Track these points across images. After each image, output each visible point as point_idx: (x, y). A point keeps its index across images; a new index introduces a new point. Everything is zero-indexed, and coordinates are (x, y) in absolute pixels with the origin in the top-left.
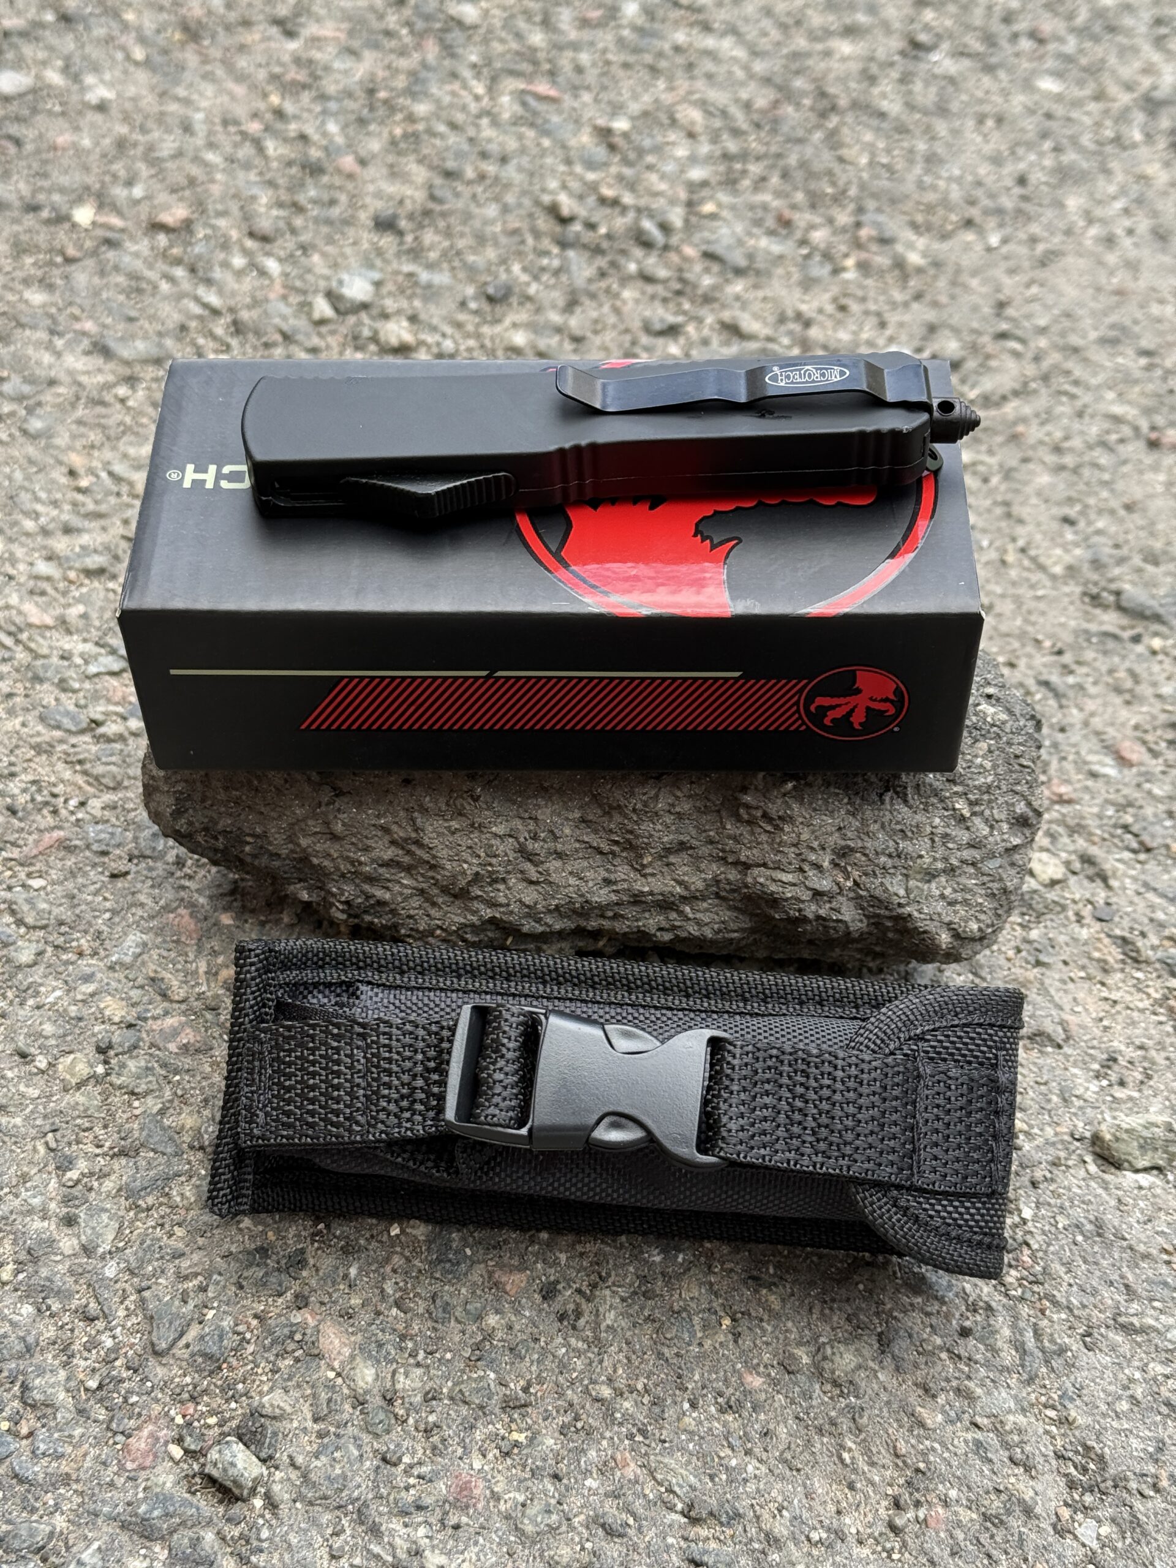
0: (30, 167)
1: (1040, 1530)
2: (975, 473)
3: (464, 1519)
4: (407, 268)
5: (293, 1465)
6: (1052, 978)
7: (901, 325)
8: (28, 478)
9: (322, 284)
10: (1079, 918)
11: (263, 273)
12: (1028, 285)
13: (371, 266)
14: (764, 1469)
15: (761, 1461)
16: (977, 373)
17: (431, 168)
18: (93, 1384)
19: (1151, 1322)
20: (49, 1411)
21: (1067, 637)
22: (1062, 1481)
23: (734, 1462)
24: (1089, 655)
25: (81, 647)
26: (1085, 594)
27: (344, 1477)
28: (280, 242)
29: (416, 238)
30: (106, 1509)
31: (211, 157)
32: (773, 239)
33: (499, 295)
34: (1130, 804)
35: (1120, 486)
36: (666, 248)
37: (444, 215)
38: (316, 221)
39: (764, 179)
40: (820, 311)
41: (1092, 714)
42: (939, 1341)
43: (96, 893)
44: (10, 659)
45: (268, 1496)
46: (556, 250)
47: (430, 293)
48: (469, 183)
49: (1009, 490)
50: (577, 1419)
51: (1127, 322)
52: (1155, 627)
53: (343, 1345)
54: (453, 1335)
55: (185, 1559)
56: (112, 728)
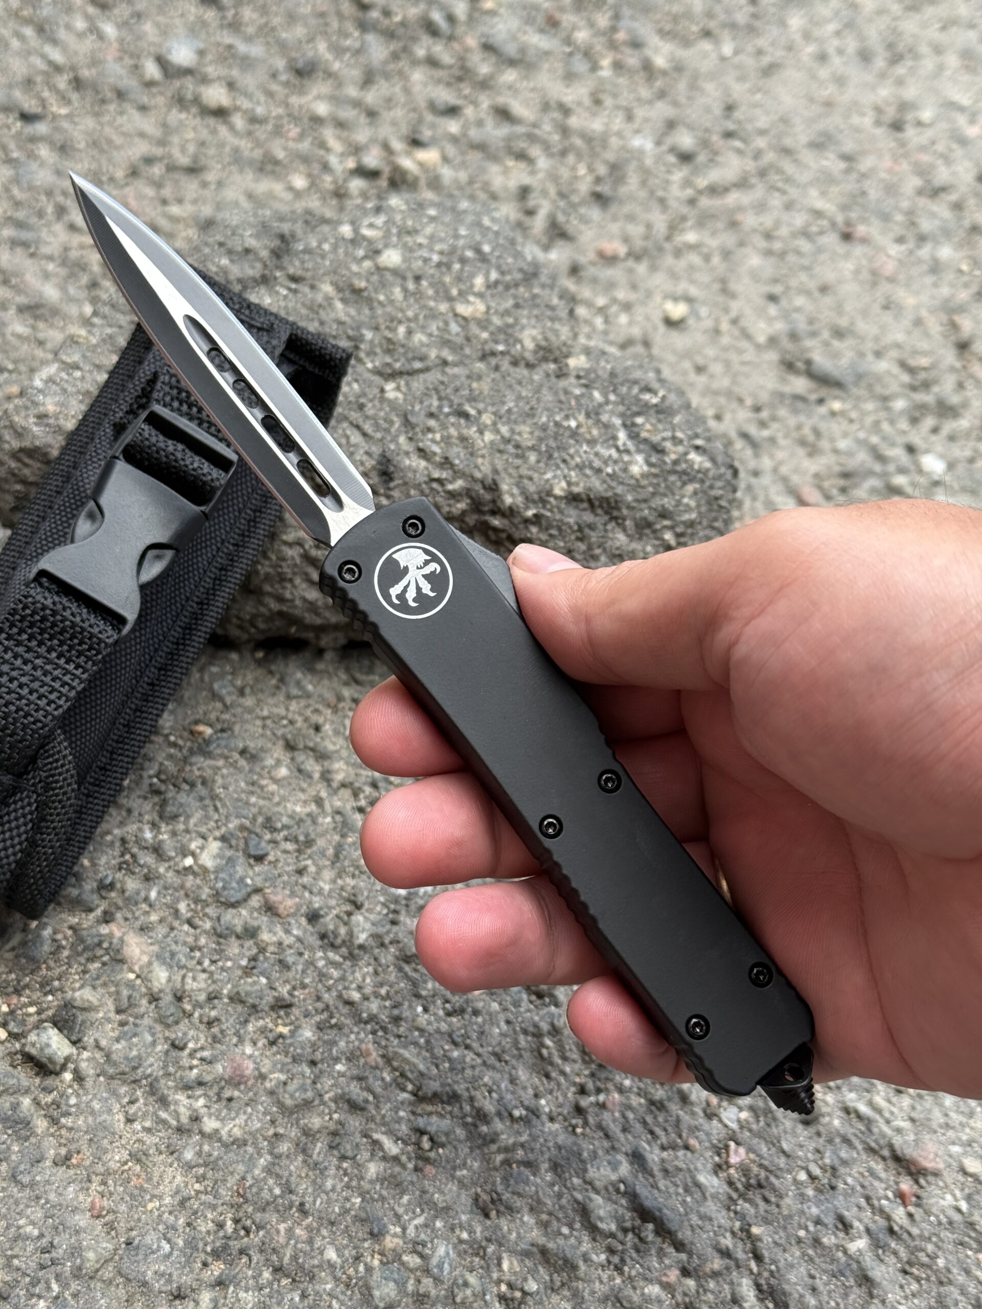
1: (693, 1114)
2: (700, 254)
3: (236, 1093)
4: (228, 40)
5: (98, 1046)
7: (646, 120)
9: (152, 49)
11: (101, 37)
12: (753, 92)
13: (196, 36)
14: (479, 1061)
15: (478, 1055)
16: (706, 165)
21: (764, 397)
23: (455, 1054)
26: (781, 361)
27: (139, 1057)
28: (118, 9)
29: (236, 14)
32: (544, 37)
33: (306, 69)
35: (817, 270)
36: (451, 38)
41: (781, 463)
45: (76, 1072)
46: (356, 34)
47: (246, 63)
49: (726, 269)
50: (331, 1017)
51: (832, 130)
52: (837, 392)
53: (143, 952)
54: (233, 948)
55: (7, 1119)
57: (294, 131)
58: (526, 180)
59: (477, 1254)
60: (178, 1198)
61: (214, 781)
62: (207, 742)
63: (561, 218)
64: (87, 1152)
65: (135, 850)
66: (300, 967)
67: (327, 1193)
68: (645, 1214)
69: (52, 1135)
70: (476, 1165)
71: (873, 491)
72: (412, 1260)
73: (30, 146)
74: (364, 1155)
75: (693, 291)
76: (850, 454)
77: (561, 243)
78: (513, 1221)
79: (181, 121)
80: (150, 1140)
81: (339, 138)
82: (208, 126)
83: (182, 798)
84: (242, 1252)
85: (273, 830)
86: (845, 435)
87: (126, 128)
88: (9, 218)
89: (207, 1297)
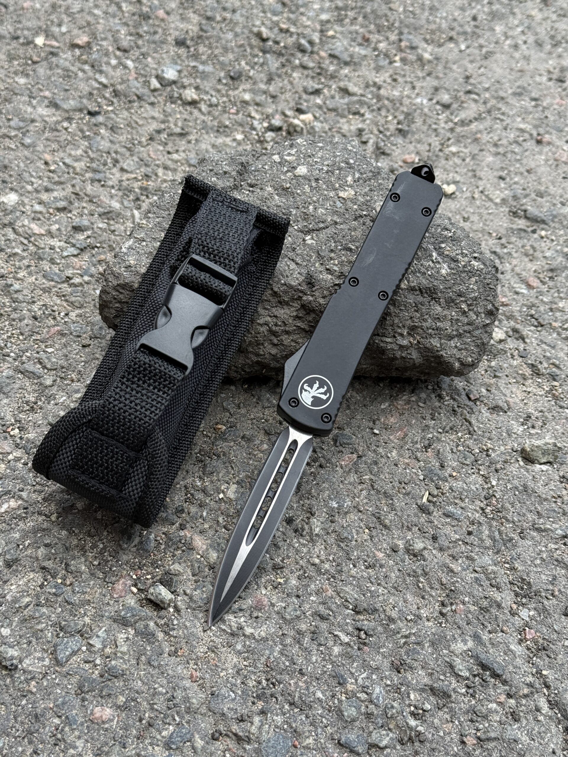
0: (12, 18)
1: (504, 614)
2: (460, 157)
3: (260, 614)
4: (193, 64)
5: (185, 593)
6: (502, 383)
7: (422, 87)
8: (26, 166)
9: (154, 72)
10: (513, 357)
11: (126, 67)
12: (479, 68)
13: (176, 63)
14: (386, 591)
15: (385, 588)
16: (458, 109)
17: (200, 15)
18: (96, 563)
19: (549, 527)
20: (78, 574)
21: (503, 231)
22: (513, 594)
23: (373, 589)
24: (513, 239)
25: (59, 244)
26: (510, 211)
27: (207, 598)
28: (132, 52)
29: (195, 49)
30: (107, 614)
31: (96, 12)
32: (361, 47)
33: (236, 76)
34: (533, 305)
35: (524, 161)
36: (312, 52)
37: (208, 38)
38: (148, 41)
39: (355, 19)
40: (385, 82)
41: (515, 266)
42: (458, 537)
43: (77, 354)
44: (27, 250)
45: (175, 607)
46: (261, 54)
47: (204, 76)
48: (218, 22)
49: (474, 164)
50: (305, 573)
51: (526, 85)
52: (543, 226)
53: (203, 544)
55: (142, 633)
56: (77, 280)
57: (233, 111)
58: (360, 126)
59: (396, 692)
60: (236, 669)
61: (230, 453)
62: (224, 433)
63: (382, 144)
64: (185, 648)
65: (192, 492)
66: (285, 548)
67: (313, 664)
68: (484, 667)
69: (166, 641)
70: (390, 645)
72: (363, 696)
73: (95, 128)
74: (331, 643)
75: (458, 178)
76: (553, 258)
77: (383, 157)
78: (413, 674)
79: (173, 109)
80: (218, 640)
81: (257, 111)
82: (186, 110)
83: (214, 463)
84: (272, 696)
86: (549, 249)
87: (143, 115)
88: (88, 167)
89: (257, 719)
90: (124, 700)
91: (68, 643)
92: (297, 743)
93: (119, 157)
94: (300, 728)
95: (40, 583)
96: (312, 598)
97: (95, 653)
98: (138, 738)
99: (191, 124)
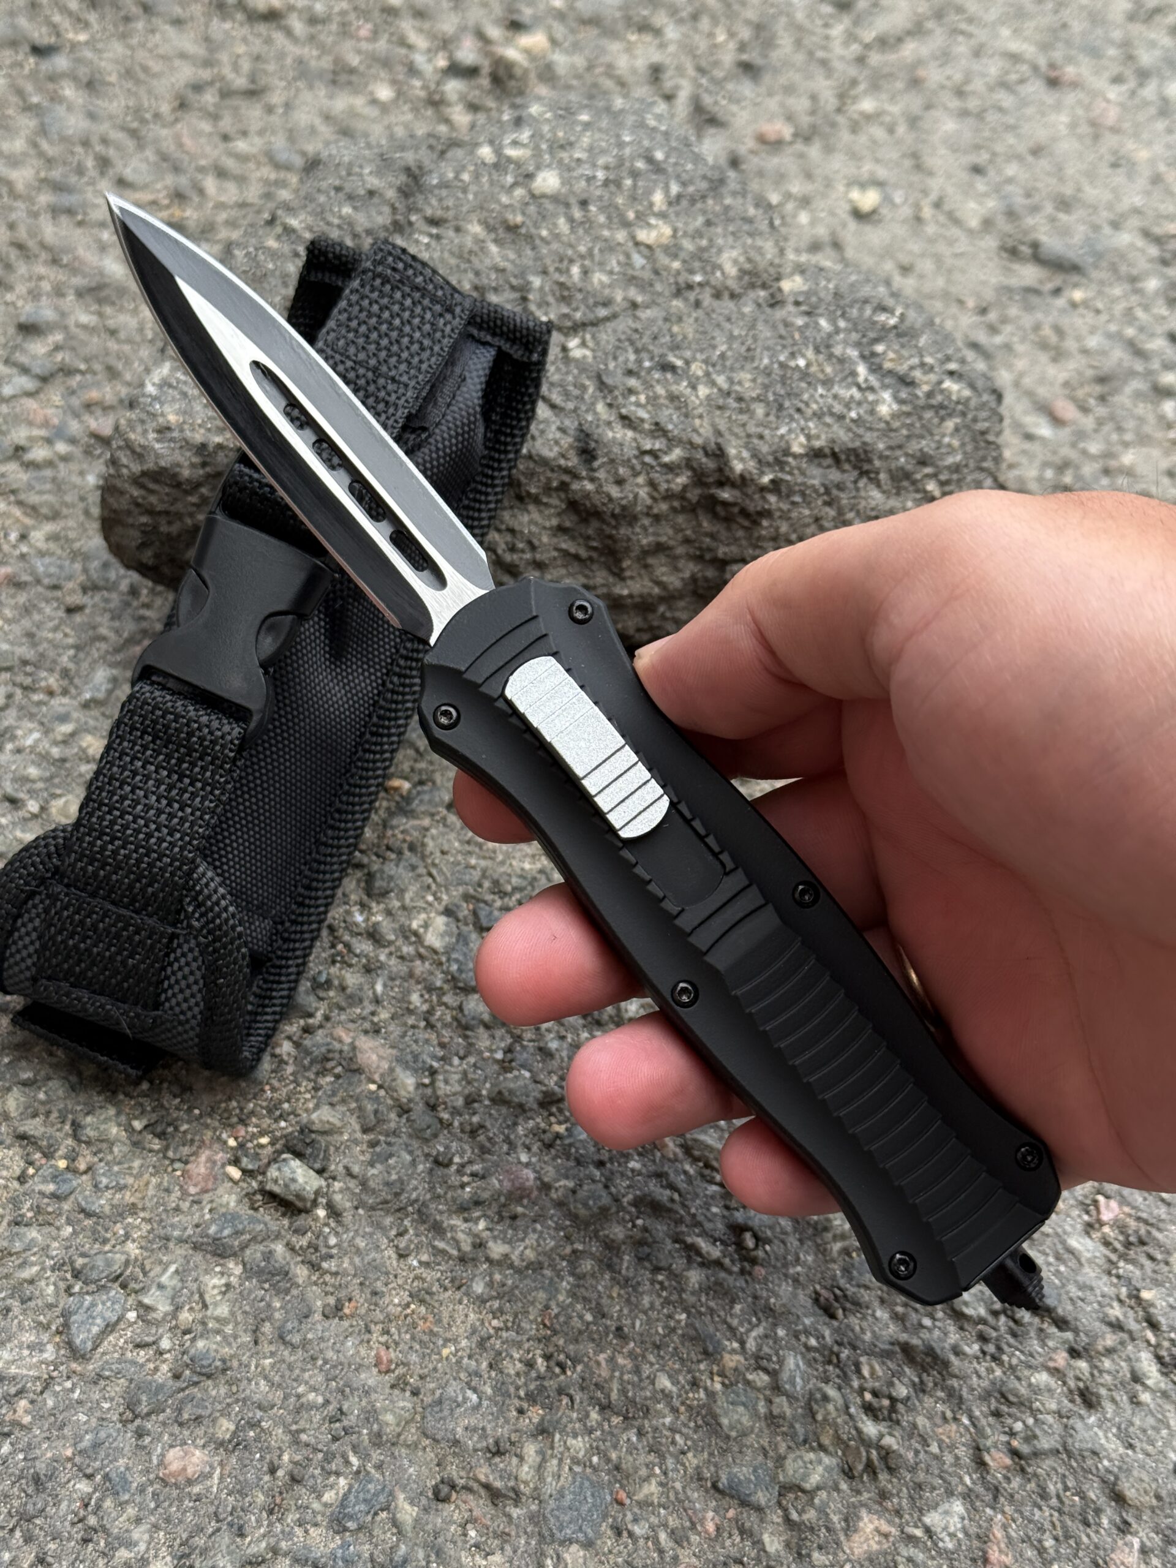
2: (882, 124)
3: (520, 1210)
5: (349, 1173)
20: (104, 1146)
21: (989, 295)
26: (1002, 248)
27: (401, 1181)
30: (176, 1233)
34: (1068, 465)
35: (1024, 129)
41: (1021, 375)
43: (55, 629)
45: (330, 1206)
49: (916, 140)
52: (1075, 278)
53: (381, 1058)
54: (483, 1040)
55: (260, 1272)
56: (39, 453)
57: (364, 32)
58: (656, 57)
59: (830, 1362)
60: (476, 1338)
61: (423, 845)
62: (408, 799)
63: (707, 100)
64: (361, 1299)
65: (347, 938)
66: (564, 1054)
67: (645, 1313)
69: (315, 1284)
70: (810, 1258)
71: (1138, 395)
72: (761, 1379)
73: (51, 86)
74: (679, 1264)
75: (882, 173)
76: (1104, 353)
77: (712, 131)
78: (864, 1318)
79: (226, 32)
80: (430, 1275)
81: (421, 30)
82: (259, 35)
83: (390, 869)
84: (561, 1391)
85: (503, 894)
86: (1093, 331)
87: (161, 51)
88: (44, 181)
89: (531, 1450)
90: (232, 1427)
91: (93, 1305)
92: (622, 1495)
93: (111, 152)
94: (627, 1463)
95: (18, 1172)
96: (632, 1164)
97: (157, 1323)
98: (271, 1512)
99: (271, 67)
